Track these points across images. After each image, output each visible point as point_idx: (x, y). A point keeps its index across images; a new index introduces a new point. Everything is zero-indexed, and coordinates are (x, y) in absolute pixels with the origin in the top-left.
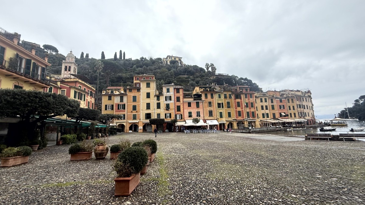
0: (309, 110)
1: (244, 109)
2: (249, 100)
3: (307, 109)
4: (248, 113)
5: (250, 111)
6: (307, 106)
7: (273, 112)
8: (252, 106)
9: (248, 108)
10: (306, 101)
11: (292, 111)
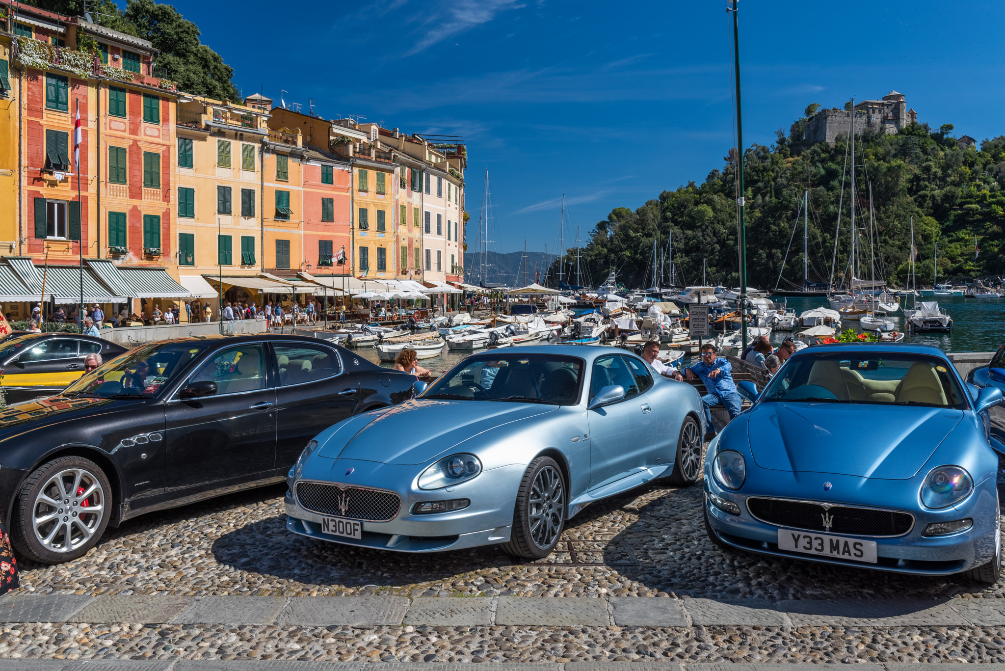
0: (443, 238)
1: (92, 189)
2: (134, 131)
3: (439, 233)
4: (117, 221)
5: (135, 208)
6: (439, 216)
7: (281, 231)
8: (152, 180)
9: (126, 187)
10: (439, 194)
11: (371, 239)
